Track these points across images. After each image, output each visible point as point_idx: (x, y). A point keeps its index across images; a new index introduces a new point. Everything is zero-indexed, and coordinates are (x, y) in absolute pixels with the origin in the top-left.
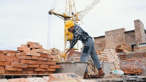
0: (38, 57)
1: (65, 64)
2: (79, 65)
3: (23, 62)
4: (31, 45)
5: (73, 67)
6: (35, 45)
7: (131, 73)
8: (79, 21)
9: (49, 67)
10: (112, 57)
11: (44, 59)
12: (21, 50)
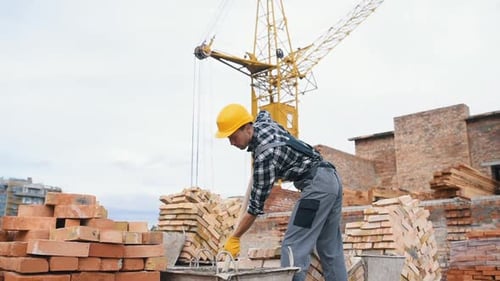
0: (80, 258)
4: (61, 206)
6: (74, 207)
8: (301, 78)
11: (108, 266)
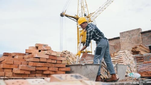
0: (47, 59)
1: (75, 67)
2: (90, 67)
3: (31, 64)
4: (40, 47)
5: (84, 69)
6: (43, 47)
7: (149, 76)
8: (92, 22)
9: (58, 70)
10: (127, 58)
11: (53, 62)
12: (29, 52)
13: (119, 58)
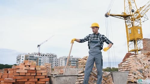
0: (25, 73)
2: (64, 78)
4: (26, 63)
10: (139, 63)
13: (128, 63)
